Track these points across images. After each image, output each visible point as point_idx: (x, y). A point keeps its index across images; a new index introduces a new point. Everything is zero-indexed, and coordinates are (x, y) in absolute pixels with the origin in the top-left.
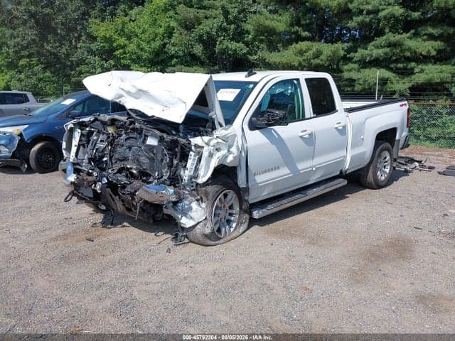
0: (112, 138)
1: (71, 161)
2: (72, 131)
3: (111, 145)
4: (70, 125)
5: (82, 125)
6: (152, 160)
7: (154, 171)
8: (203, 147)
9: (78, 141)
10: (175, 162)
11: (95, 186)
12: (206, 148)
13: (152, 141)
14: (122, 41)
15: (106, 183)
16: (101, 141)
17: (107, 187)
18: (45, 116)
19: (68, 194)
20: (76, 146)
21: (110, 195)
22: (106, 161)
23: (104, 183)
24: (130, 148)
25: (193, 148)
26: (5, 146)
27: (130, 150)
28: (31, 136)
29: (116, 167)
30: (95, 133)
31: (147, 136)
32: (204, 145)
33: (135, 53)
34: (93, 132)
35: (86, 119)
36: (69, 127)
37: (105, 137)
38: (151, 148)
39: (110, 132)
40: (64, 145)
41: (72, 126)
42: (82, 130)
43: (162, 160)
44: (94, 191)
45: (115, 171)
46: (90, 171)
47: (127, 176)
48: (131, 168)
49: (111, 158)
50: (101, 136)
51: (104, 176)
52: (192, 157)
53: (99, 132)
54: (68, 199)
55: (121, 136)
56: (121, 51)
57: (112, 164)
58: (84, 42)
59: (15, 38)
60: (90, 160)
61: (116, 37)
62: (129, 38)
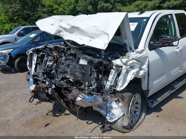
0: (56, 58)
1: (33, 73)
2: (31, 55)
3: (56, 63)
4: (30, 51)
5: (38, 51)
6: (84, 74)
7: (85, 81)
8: (122, 67)
9: (35, 61)
10: (100, 76)
11: (48, 91)
12: (124, 67)
13: (83, 62)
14: (56, 6)
15: (54, 89)
16: (50, 61)
17: (55, 92)
18: (21, 43)
19: (31, 97)
20: (34, 64)
21: (57, 96)
22: (53, 73)
23: (53, 88)
24: (68, 66)
25: (114, 67)
26: (3, 60)
27: (68, 67)
28: (15, 54)
29: (60, 77)
30: (46, 56)
31: (80, 59)
32: (122, 65)
33: (62, 11)
34: (44, 55)
35: (40, 47)
36: (30, 53)
37: (52, 58)
38: (83, 66)
39: (55, 55)
40: (28, 63)
41: (32, 52)
42: (38, 54)
43: (91, 75)
44: (47, 94)
45: (60, 79)
46: (44, 80)
47: (67, 82)
48: (69, 78)
49: (56, 71)
50: (49, 57)
51: (53, 84)
52: (113, 73)
53: (48, 55)
54: (31, 100)
55: (62, 57)
56: (56, 11)
57: (57, 75)
58: (40, 8)
59: (12, 8)
60: (44, 73)
61: (54, 5)
62: (59, 5)
